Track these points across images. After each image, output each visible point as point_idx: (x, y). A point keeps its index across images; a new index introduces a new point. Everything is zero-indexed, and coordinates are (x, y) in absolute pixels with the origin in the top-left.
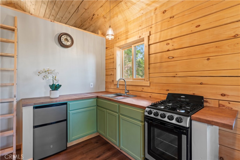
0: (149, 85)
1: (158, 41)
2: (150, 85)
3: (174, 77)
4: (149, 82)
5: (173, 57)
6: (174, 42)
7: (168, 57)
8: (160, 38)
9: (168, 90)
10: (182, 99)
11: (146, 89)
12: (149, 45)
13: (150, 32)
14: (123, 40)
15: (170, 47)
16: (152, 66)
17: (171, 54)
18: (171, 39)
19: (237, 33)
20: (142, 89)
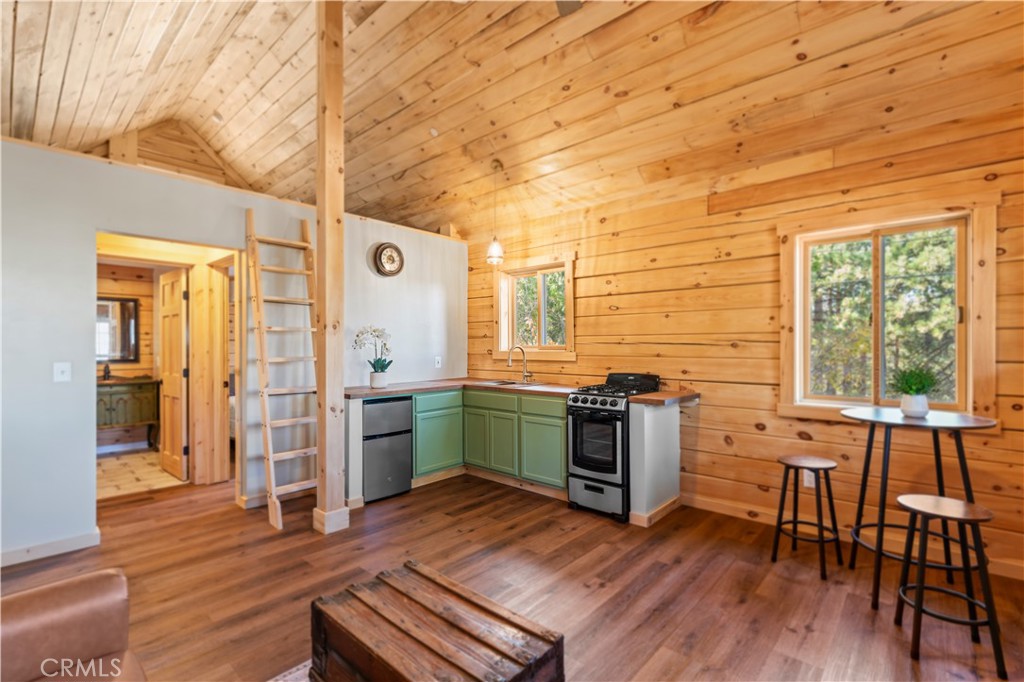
0: (574, 359)
1: (591, 274)
2: (577, 359)
3: (620, 343)
4: (574, 354)
5: (618, 308)
6: (618, 280)
7: (609, 306)
8: (595, 269)
9: (610, 368)
10: (630, 383)
11: (568, 368)
12: (575, 279)
13: (576, 253)
14: (516, 258)
15: (611, 288)
16: (580, 321)
17: (614, 300)
18: (615, 274)
19: (699, 281)
20: (561, 369)
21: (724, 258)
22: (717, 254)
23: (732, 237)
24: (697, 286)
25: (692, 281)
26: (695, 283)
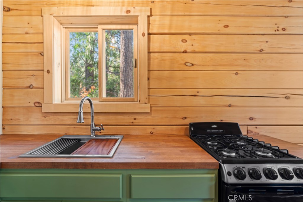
0: (149, 111)
1: (166, 31)
2: (151, 110)
3: (195, 96)
4: (149, 105)
5: (193, 65)
6: (194, 40)
7: (184, 63)
8: (170, 27)
9: (186, 118)
10: (213, 131)
11: (141, 119)
12: (149, 34)
13: (151, 9)
16: (153, 74)
17: (188, 58)
18: (190, 34)
19: (262, 48)
20: (133, 121)
21: (281, 32)
22: (277, 29)
23: (286, 17)
24: (261, 51)
25: (257, 47)
26: (259, 49)
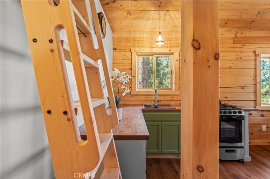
2: (180, 94)
4: (179, 91)
11: (175, 98)
12: (180, 60)
20: (172, 98)
21: (239, 59)
22: (237, 57)
23: (242, 52)
24: (230, 67)
25: (228, 65)
26: (230, 66)
